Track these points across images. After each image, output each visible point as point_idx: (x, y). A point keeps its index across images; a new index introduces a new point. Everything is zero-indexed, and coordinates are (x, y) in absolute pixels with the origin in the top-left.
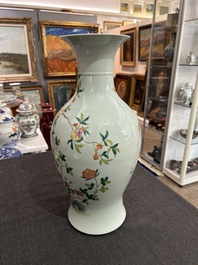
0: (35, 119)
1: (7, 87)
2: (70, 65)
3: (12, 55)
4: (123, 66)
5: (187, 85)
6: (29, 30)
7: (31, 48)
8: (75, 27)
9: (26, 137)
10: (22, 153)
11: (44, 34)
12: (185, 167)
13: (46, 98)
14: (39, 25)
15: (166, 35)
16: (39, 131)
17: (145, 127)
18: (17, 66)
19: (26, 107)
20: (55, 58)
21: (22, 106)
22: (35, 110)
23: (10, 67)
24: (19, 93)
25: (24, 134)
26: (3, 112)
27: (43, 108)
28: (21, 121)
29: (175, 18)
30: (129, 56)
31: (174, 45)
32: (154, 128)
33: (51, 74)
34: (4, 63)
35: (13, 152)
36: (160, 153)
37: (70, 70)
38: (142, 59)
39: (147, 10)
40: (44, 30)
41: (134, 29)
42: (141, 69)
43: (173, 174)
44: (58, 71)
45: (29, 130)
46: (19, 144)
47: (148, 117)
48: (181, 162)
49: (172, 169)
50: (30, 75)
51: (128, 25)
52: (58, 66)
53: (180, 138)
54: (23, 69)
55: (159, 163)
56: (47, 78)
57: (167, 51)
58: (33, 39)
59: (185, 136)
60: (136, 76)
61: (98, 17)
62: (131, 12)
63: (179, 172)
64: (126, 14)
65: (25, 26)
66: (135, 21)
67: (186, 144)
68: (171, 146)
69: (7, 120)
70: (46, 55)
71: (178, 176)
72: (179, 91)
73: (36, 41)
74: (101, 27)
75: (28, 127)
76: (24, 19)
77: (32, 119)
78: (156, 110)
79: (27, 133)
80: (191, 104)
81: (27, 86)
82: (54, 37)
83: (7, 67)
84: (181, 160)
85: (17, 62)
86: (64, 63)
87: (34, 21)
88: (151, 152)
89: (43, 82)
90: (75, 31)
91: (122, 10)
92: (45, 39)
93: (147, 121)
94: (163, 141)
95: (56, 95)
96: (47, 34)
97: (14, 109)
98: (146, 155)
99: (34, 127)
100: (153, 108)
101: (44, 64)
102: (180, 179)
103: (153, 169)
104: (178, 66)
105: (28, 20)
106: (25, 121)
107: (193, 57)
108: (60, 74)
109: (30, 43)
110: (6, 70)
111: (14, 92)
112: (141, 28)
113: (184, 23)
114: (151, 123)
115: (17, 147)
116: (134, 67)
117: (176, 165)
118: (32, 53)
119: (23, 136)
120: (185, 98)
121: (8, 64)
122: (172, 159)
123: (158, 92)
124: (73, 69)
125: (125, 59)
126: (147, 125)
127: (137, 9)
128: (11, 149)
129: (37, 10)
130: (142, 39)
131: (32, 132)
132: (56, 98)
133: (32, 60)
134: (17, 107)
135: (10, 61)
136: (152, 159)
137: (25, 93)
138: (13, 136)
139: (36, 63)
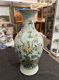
0: (11, 36)
1: (3, 26)
2: (22, 19)
3: (5, 16)
4: (38, 19)
5: (58, 25)
6: (10, 9)
7: (10, 14)
8: (24, 7)
10: (8, 46)
11: (14, 10)
12: (58, 51)
13: (15, 29)
15: (51, 10)
16: (13, 39)
17: (45, 38)
18: (6, 19)
19: (9, 32)
20: (18, 17)
21: (8, 32)
22: (12, 33)
23: (4, 20)
24: (7, 28)
25: (8, 40)
26: (2, 34)
27: (14, 32)
28: (7, 36)
29: (55, 4)
30: (40, 16)
31: (54, 13)
32: (48, 38)
33: (16, 22)
34: (2, 19)
35: (5, 46)
36: (50, 46)
38: (44, 17)
39: (45, 2)
40: (14, 8)
41: (41, 8)
42: (43, 20)
43: (54, 53)
44: (18, 21)
45: (10, 39)
46: (7, 43)
47: (46, 35)
48: (56, 49)
49: (53, 51)
50: (10, 22)
51: (40, 7)
52: (18, 19)
53: (56, 42)
54: (8, 20)
55: (49, 49)
56: (15, 23)
57: (52, 14)
58: (11, 11)
60: (42, 22)
61: (31, 4)
62: (41, 3)
63: (56, 53)
64: (39, 3)
65: (9, 7)
66: (42, 5)
67: (58, 44)
68: (53, 44)
69: (3, 36)
70: (15, 16)
71: (55, 54)
72: (56, 27)
73: (12, 12)
74: (31, 7)
75: (9, 38)
76: (8, 5)
77: (10, 36)
78: (48, 33)
79: (9, 40)
81: (9, 25)
83: (3, 20)
85: (6, 18)
86: (20, 18)
87: (11, 6)
88: (47, 46)
91: (38, 2)
92: (14, 11)
93: (46, 36)
94: (51, 43)
95: (18, 28)
96: (15, 10)
97: (5, 33)
98: (45, 47)
99: (11, 38)
100: (47, 32)
101: (14, 19)
103: (47, 52)
104: (56, 19)
105: (10, 5)
106: (9, 36)
108: (19, 22)
109: (10, 12)
110: (3, 21)
111: (5, 28)
112: (44, 8)
113: (57, 6)
114: (47, 37)
115: (6, 45)
116: (41, 19)
117: (55, 50)
118: (11, 15)
121: (4, 19)
123: (49, 27)
125: (39, 17)
126: (46, 38)
128: (4, 45)
129: (12, 2)
130: (44, 11)
131: (11, 40)
132: (18, 29)
133: (11, 17)
134: (6, 32)
135: (4, 18)
136: (47, 48)
137: (8, 28)
138: (5, 41)
139: (12, 19)
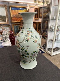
0: (7, 36)
2: (19, 19)
4: (35, 19)
5: (53, 26)
6: (6, 8)
7: (7, 14)
8: (20, 7)
9: (5, 41)
11: (11, 10)
12: (53, 50)
13: (11, 29)
14: (9, 7)
16: (9, 39)
19: (5, 32)
20: (14, 17)
22: (8, 33)
23: (0, 20)
24: (3, 28)
27: (10, 32)
28: (3, 36)
30: (36, 16)
32: (43, 38)
33: (13, 22)
36: (45, 46)
37: (19, 21)
38: (41, 17)
40: (11, 8)
41: (38, 8)
42: (40, 20)
43: (49, 52)
44: (15, 21)
46: (3, 43)
47: (42, 35)
49: (49, 51)
50: (7, 22)
53: (51, 41)
54: (4, 20)
55: (45, 49)
56: (12, 23)
59: (52, 41)
60: (39, 22)
62: (37, 3)
63: (51, 52)
65: (5, 7)
67: (53, 43)
68: (48, 44)
70: (11, 16)
73: (8, 12)
75: (5, 38)
76: (5, 5)
79: (5, 40)
80: (54, 31)
81: (5, 25)
82: (14, 11)
84: (51, 48)
85: (3, 18)
87: (8, 6)
88: (43, 45)
89: (10, 24)
90: (20, 9)
91: (34, 2)
94: (46, 42)
95: (14, 28)
96: (12, 10)
98: (41, 46)
99: (7, 38)
101: (11, 19)
102: (51, 54)
103: (43, 51)
104: (50, 20)
105: (6, 5)
106: (5, 36)
107: (55, 17)
109: (6, 12)
112: (40, 8)
116: (38, 20)
117: (50, 49)
118: (7, 15)
119: (4, 41)
120: (53, 29)
122: (49, 48)
123: (45, 27)
124: (20, 20)
126: (41, 37)
127: (39, 2)
130: (40, 11)
131: (7, 40)
132: (14, 29)
133: (7, 17)
134: (2, 32)
135: (0, 18)
136: (43, 48)
137: (5, 28)
138: (1, 41)
139: (8, 19)
